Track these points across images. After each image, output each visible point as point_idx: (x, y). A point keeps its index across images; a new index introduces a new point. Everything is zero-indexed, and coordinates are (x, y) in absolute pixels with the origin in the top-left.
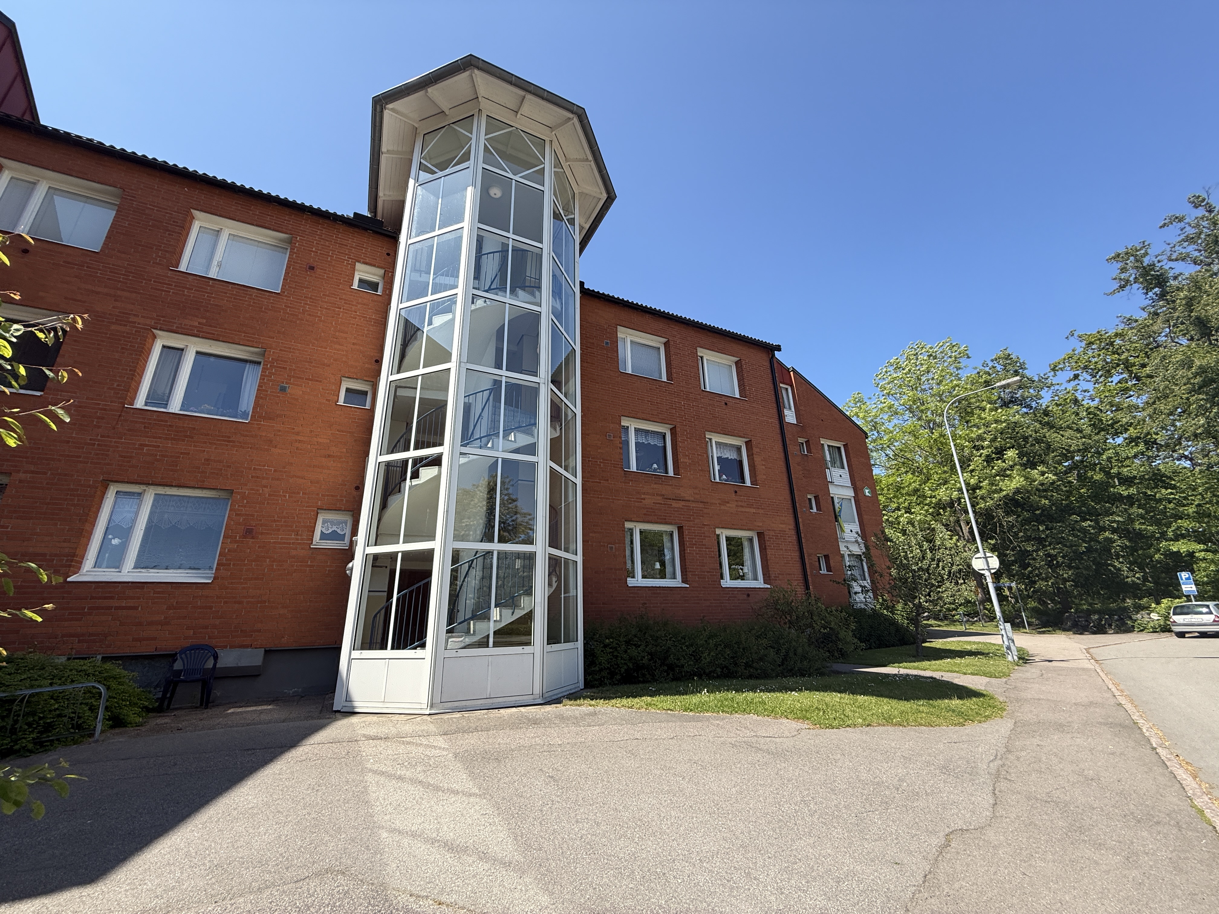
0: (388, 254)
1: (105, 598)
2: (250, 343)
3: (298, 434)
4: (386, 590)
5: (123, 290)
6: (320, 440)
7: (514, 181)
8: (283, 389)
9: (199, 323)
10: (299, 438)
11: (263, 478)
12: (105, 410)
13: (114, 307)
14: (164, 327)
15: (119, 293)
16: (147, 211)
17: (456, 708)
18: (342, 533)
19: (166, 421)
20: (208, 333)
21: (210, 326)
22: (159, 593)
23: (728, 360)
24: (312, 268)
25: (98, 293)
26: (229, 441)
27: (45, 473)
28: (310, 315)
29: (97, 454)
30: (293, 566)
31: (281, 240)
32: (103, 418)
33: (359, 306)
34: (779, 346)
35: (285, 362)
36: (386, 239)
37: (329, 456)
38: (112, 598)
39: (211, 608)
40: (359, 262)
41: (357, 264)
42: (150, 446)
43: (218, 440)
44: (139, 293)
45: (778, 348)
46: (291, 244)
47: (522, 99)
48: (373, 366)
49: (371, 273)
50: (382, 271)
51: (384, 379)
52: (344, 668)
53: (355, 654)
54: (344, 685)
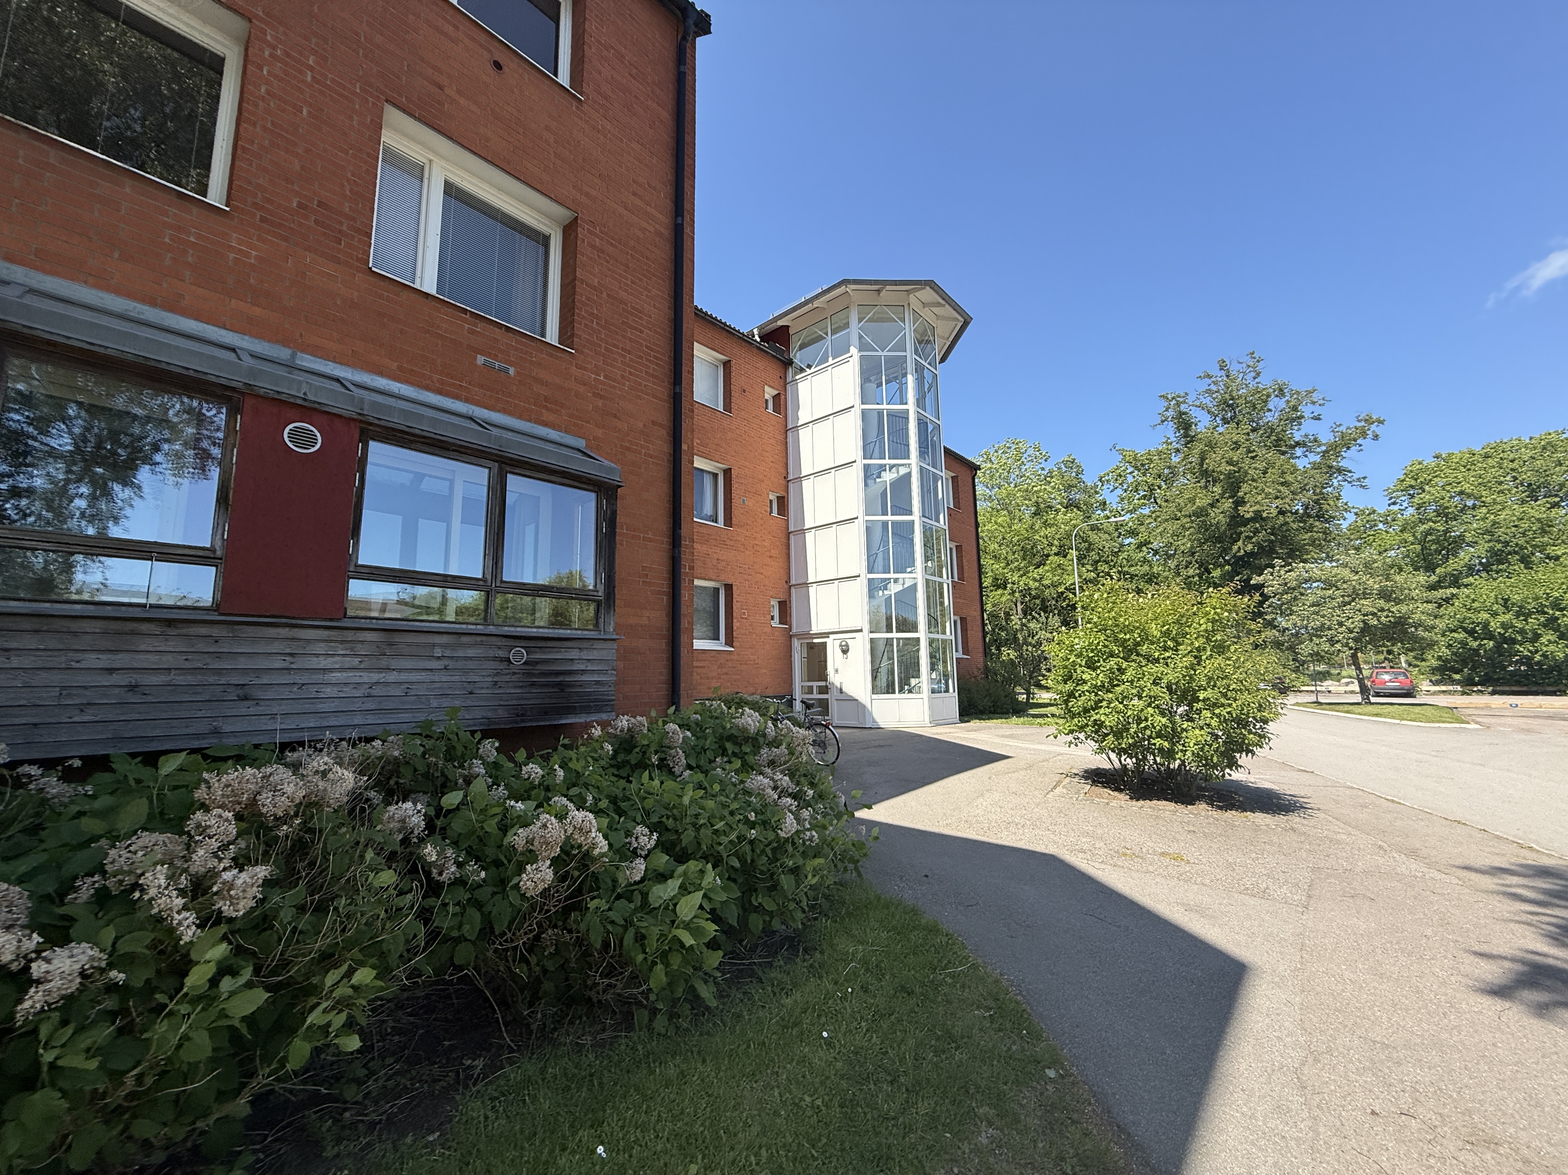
2: (723, 462)
7: (926, 368)
8: (743, 501)
24: (745, 391)
26: (721, 544)
34: (979, 465)
37: (772, 557)
39: (735, 666)
40: (764, 383)
41: (762, 385)
45: (978, 467)
46: (727, 365)
47: (939, 305)
48: (783, 482)
49: (769, 393)
50: (776, 392)
51: (861, 519)
52: (868, 705)
53: (875, 696)
54: (871, 714)
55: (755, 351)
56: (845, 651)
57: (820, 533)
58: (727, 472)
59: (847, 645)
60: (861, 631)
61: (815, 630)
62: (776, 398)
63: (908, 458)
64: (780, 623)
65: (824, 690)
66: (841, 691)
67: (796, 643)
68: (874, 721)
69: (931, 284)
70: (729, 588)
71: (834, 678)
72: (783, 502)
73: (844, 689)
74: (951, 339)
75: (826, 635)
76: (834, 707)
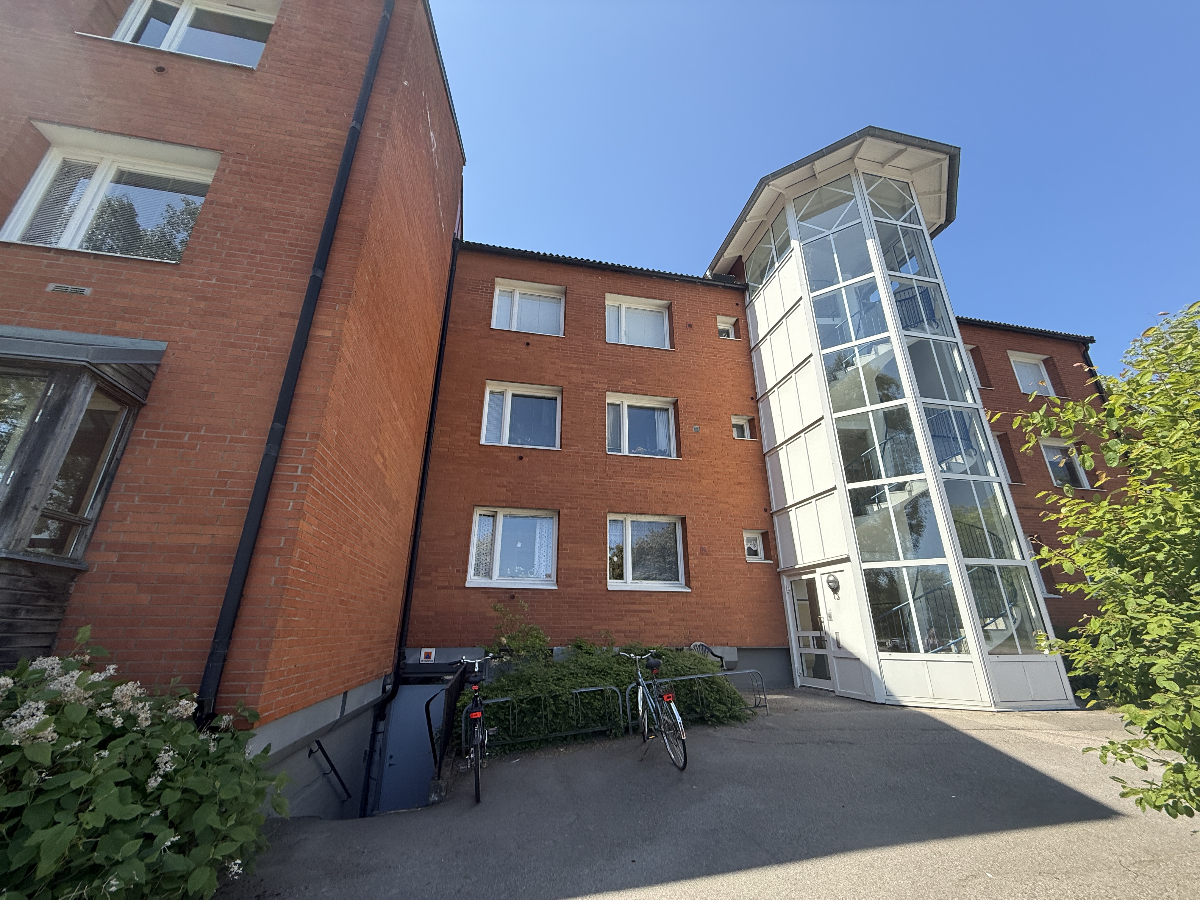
0: (737, 304)
1: (632, 603)
2: (667, 395)
3: (715, 466)
4: (807, 598)
5: (584, 364)
6: (731, 471)
7: (898, 227)
8: (696, 429)
9: (633, 383)
10: (716, 470)
11: (702, 505)
12: (597, 457)
13: (583, 378)
14: (614, 389)
15: (583, 366)
16: (583, 300)
17: (1013, 707)
18: (755, 549)
19: (633, 463)
20: (640, 390)
21: (640, 384)
22: (661, 600)
23: (1036, 359)
24: (690, 326)
25: (572, 368)
26: (673, 476)
27: (577, 508)
28: (698, 365)
29: (601, 492)
30: (738, 578)
31: (660, 306)
32: (597, 464)
33: (728, 352)
34: (1092, 337)
35: (692, 407)
36: (733, 291)
37: (740, 484)
38: (635, 603)
39: (695, 612)
40: (719, 314)
41: (718, 316)
42: (629, 483)
43: (667, 476)
44: (594, 365)
45: (1092, 340)
46: (669, 308)
47: (900, 152)
48: (753, 403)
49: (724, 323)
50: (734, 319)
51: (827, 417)
52: (875, 667)
53: (883, 655)
54: (881, 682)
55: (701, 288)
56: (835, 590)
57: (791, 446)
58: (675, 404)
59: (836, 581)
60: (847, 560)
61: (801, 562)
62: (736, 325)
63: (886, 329)
64: (766, 559)
65: (821, 642)
66: (838, 645)
67: (786, 582)
68: (889, 694)
69: (871, 132)
70: (683, 520)
71: (831, 627)
72: (754, 424)
73: (842, 643)
74: (945, 188)
75: (812, 568)
76: (834, 666)
